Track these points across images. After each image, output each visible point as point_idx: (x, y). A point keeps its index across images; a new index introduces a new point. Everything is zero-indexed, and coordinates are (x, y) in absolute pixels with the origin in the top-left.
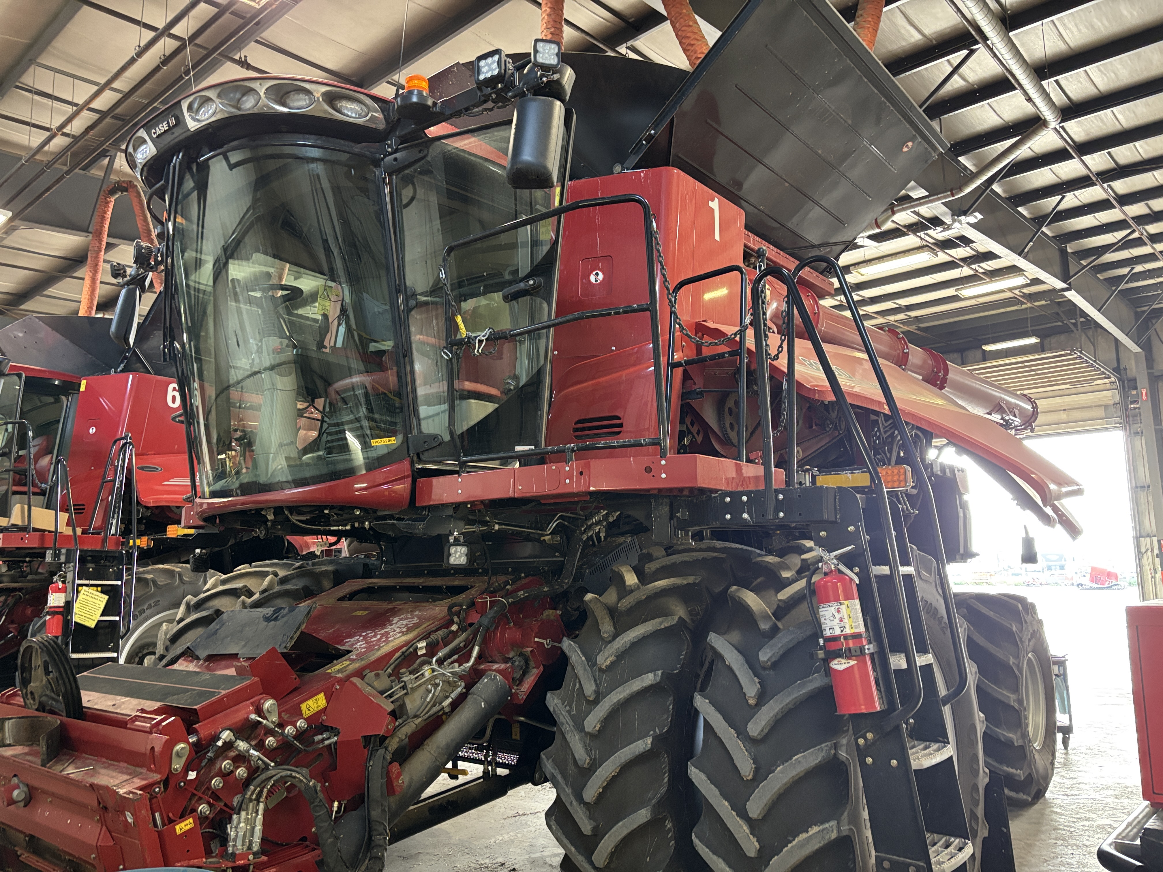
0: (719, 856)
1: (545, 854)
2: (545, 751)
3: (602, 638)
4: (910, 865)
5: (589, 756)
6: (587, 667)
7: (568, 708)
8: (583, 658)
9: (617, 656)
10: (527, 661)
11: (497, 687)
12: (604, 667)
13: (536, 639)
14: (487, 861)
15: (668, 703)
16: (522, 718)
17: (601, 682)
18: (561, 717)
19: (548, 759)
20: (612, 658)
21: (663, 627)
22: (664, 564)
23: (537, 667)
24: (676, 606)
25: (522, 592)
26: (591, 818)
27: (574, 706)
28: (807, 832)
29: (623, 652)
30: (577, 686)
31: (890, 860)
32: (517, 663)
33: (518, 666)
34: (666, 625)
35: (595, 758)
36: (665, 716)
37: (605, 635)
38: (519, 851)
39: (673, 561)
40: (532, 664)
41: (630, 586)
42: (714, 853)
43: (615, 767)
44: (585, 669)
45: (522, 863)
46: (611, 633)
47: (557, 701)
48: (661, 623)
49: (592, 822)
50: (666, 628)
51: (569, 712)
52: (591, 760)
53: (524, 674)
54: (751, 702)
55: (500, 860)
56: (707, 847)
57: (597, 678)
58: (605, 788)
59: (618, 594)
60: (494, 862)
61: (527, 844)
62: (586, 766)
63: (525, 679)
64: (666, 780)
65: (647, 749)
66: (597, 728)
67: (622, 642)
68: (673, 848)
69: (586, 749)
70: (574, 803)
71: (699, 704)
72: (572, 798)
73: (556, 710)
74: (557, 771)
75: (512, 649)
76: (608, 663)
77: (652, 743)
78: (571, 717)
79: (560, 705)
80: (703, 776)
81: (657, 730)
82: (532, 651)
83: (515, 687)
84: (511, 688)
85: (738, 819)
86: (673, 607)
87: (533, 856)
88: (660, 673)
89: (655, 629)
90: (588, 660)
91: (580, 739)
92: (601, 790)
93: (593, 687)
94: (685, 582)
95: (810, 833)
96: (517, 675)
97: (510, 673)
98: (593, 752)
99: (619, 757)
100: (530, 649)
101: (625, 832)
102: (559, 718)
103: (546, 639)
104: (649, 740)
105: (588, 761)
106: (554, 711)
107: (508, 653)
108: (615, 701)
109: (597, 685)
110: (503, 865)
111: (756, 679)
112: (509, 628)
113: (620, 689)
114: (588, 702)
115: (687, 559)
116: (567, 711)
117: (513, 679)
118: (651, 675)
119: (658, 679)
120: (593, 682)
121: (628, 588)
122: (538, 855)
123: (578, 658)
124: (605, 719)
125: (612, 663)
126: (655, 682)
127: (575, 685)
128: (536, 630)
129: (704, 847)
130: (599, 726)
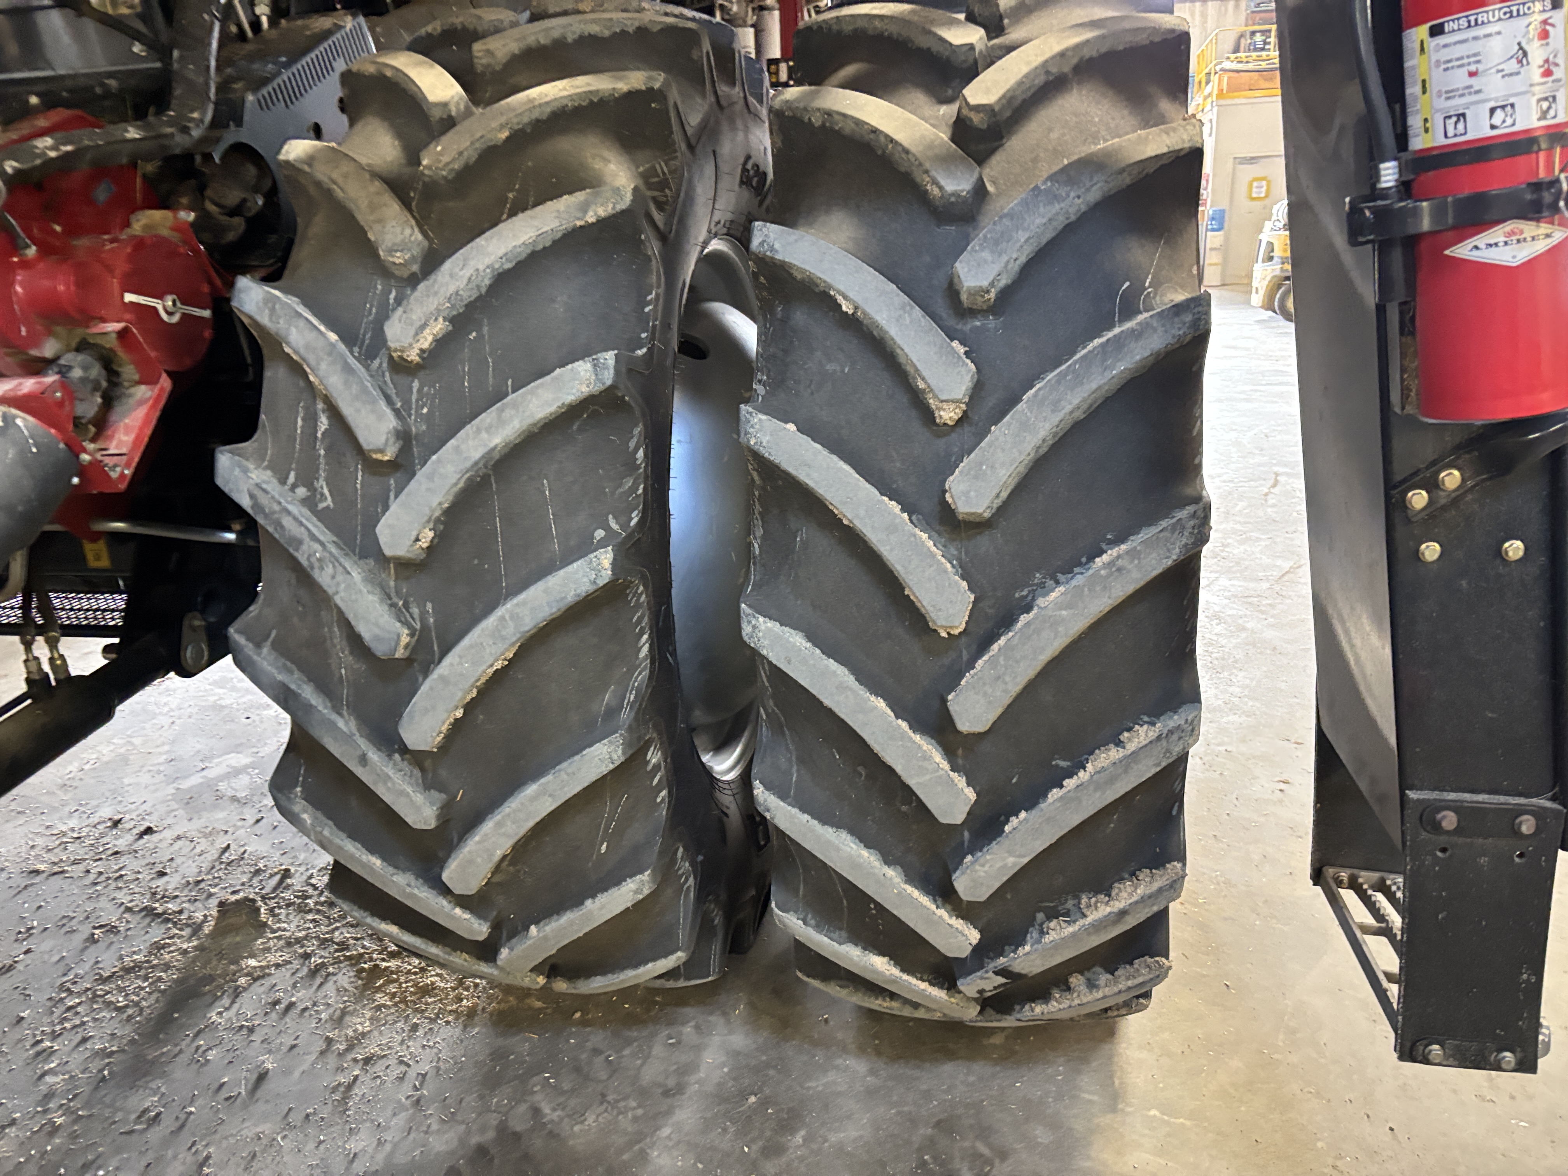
0: (837, 825)
1: (211, 774)
2: (239, 623)
3: (384, 271)
4: (1520, 811)
5: (405, 624)
6: (352, 361)
7: (302, 491)
8: (333, 337)
9: (452, 320)
10: (108, 362)
11: (23, 451)
12: (413, 356)
13: (129, 297)
14: (73, 823)
15: (632, 444)
16: (120, 525)
17: (407, 403)
18: (287, 522)
19: (258, 645)
20: (439, 327)
21: (591, 218)
22: (531, 40)
23: (148, 380)
24: (607, 161)
25: (48, 141)
26: (429, 784)
27: (322, 485)
28: (1119, 744)
29: (471, 306)
30: (324, 423)
31: (1457, 808)
32: (77, 373)
33: (83, 380)
34: (602, 212)
35: (425, 627)
36: (629, 483)
37: (398, 258)
38: (145, 778)
39: (556, 34)
40: (129, 371)
41: (445, 105)
42: (824, 821)
43: (501, 647)
44: (348, 369)
45: (163, 809)
46: (416, 251)
47: (259, 475)
48: (584, 208)
49: (434, 794)
50: (602, 222)
51: (310, 502)
52: (412, 635)
53: (109, 402)
54: (948, 415)
55: (107, 812)
56: (803, 810)
57: (392, 392)
58: (469, 707)
59: (399, 135)
60: (95, 819)
61: (162, 759)
62: (400, 654)
63: (114, 417)
64: (645, 650)
65: (601, 582)
66: (424, 543)
67: (467, 273)
68: (665, 806)
69: (393, 605)
70: (374, 756)
71: (765, 439)
72: (363, 744)
73: (263, 500)
74: (297, 674)
75: (50, 333)
76: (426, 341)
77: (614, 564)
78: (322, 516)
79: (273, 486)
80: (798, 639)
81: (614, 525)
82: (122, 334)
83: (91, 446)
84: (74, 450)
85: (917, 738)
86: (597, 165)
87: (186, 784)
88: (609, 357)
89: (567, 225)
90: (349, 338)
91: (366, 580)
92: (459, 713)
93: (391, 422)
94: (623, 86)
95: (1131, 747)
96: (89, 407)
97: (60, 404)
98: (415, 611)
99: (515, 617)
100: (114, 327)
101: (547, 806)
102: (279, 525)
103: (160, 297)
104: (605, 558)
105: (405, 639)
106: (256, 505)
107: (37, 344)
108: (477, 455)
109: (397, 413)
110: (116, 823)
111: (955, 344)
112: (25, 264)
113: (487, 418)
114: (375, 467)
115: (595, 29)
116: (305, 501)
117: (77, 422)
118: (583, 368)
119: (608, 378)
120: (383, 404)
121: (436, 114)
122: (195, 780)
123: (311, 336)
124: (447, 512)
125: (441, 342)
126: (599, 387)
127: (312, 420)
128: (122, 266)
129: (795, 811)
130: (428, 535)
